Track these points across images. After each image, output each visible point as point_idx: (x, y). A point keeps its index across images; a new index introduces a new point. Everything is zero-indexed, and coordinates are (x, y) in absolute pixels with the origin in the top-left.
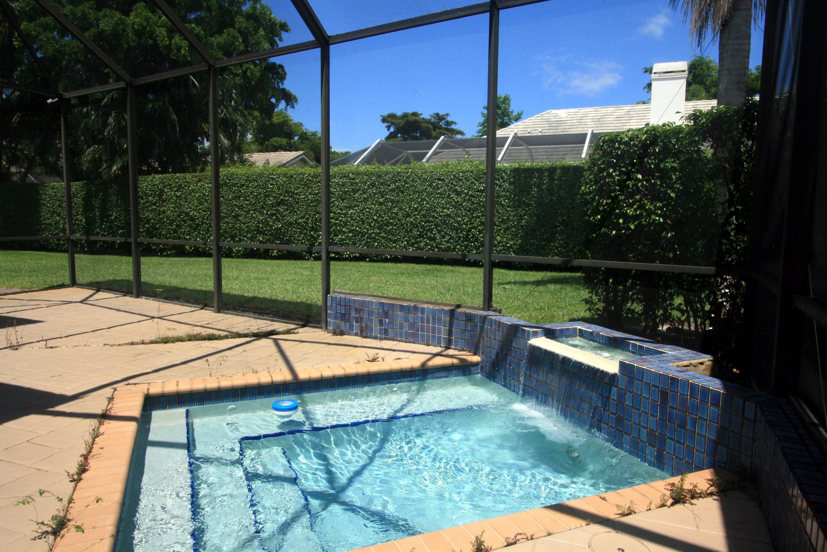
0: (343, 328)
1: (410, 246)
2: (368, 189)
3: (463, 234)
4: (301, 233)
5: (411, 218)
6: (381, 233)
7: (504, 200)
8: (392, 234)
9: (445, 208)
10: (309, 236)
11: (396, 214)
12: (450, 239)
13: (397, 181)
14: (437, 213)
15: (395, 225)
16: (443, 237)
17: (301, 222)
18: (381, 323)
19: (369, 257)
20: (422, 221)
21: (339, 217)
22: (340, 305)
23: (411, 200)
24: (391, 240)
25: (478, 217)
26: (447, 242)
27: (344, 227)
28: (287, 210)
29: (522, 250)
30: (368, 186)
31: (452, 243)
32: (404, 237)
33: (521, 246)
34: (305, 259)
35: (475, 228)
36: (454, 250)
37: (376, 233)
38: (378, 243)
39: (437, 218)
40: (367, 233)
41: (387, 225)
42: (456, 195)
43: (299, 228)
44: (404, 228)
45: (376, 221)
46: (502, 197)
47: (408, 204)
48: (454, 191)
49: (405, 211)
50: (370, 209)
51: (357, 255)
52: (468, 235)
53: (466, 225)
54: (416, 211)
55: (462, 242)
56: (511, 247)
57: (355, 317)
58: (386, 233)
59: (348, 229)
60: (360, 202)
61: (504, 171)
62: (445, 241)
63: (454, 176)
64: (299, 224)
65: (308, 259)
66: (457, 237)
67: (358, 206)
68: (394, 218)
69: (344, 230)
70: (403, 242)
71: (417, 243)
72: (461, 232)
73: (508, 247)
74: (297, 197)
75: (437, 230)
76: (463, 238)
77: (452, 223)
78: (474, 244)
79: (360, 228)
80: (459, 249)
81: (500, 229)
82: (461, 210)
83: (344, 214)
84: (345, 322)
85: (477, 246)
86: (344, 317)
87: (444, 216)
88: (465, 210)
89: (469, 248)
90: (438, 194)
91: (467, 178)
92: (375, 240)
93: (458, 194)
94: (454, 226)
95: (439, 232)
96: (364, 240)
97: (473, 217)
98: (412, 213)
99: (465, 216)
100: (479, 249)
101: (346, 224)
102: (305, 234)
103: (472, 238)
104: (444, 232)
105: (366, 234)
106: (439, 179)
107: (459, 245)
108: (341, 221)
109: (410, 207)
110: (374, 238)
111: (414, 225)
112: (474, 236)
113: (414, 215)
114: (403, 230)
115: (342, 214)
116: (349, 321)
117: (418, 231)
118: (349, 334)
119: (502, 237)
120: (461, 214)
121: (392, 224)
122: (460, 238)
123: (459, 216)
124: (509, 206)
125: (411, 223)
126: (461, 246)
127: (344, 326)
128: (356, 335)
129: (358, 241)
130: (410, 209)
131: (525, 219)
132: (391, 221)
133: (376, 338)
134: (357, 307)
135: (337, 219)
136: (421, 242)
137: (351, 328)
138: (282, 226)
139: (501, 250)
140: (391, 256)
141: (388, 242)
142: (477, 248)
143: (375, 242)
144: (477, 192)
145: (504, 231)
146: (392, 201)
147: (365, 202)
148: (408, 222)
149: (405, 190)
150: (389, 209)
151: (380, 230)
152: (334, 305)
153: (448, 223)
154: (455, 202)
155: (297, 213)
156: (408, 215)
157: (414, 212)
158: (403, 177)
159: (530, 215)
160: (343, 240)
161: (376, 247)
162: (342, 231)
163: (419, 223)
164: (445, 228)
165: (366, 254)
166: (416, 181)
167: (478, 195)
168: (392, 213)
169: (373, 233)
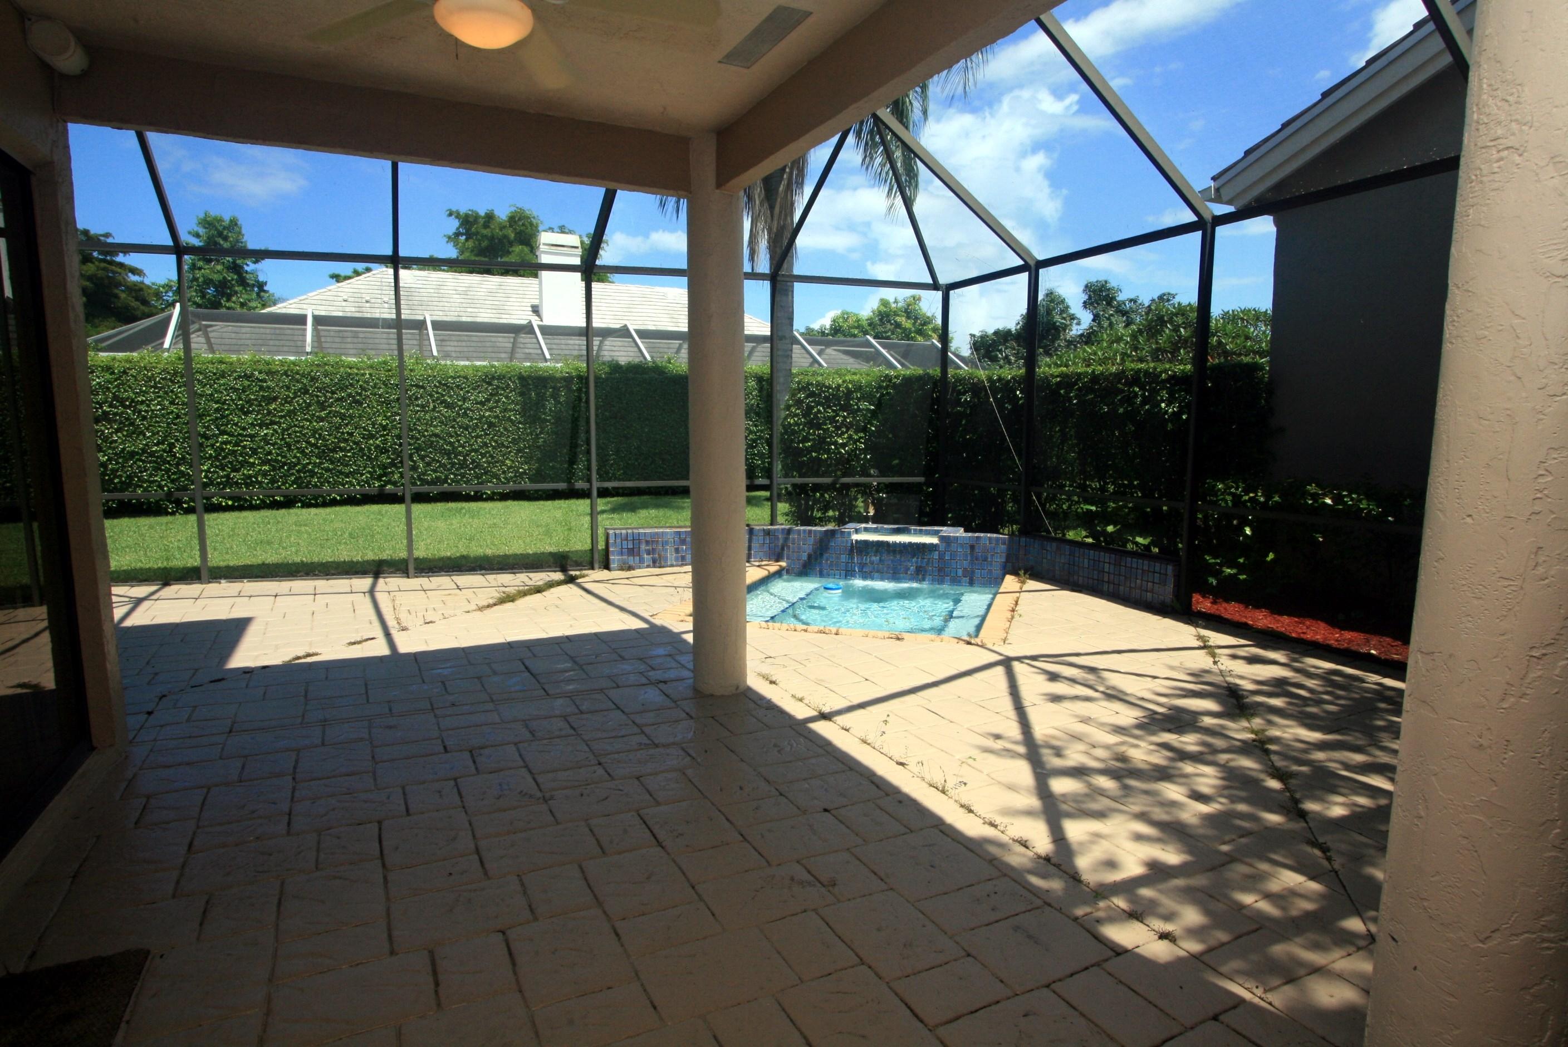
0: (631, 563)
1: (375, 479)
2: (294, 398)
3: (459, 460)
4: (157, 469)
5: (377, 439)
6: (321, 463)
7: (514, 415)
8: (342, 464)
9: (431, 426)
10: (174, 473)
11: (351, 434)
12: (439, 467)
13: (347, 387)
14: (419, 432)
15: (349, 451)
16: (429, 464)
17: (156, 451)
18: (677, 550)
19: (300, 501)
20: (395, 444)
21: (242, 441)
22: (627, 540)
23: (374, 414)
24: (341, 473)
25: (477, 437)
26: (435, 471)
27: (250, 457)
28: (117, 431)
29: (538, 476)
30: (295, 393)
31: (442, 473)
32: (365, 468)
33: (538, 472)
34: (167, 514)
35: (476, 451)
36: (445, 481)
37: (315, 463)
38: (318, 478)
39: (418, 439)
40: (299, 463)
41: (334, 451)
42: (445, 407)
43: (150, 462)
44: (364, 455)
45: (315, 445)
46: (511, 410)
47: (370, 419)
48: (441, 403)
49: (365, 430)
50: (303, 427)
51: (278, 498)
52: (465, 460)
53: (464, 447)
54: (384, 430)
55: (457, 469)
56: (524, 473)
57: (646, 550)
58: (332, 463)
59: (260, 458)
60: (281, 417)
61: (510, 379)
62: (432, 470)
63: (440, 382)
64: (152, 454)
65: (173, 514)
66: (450, 463)
67: (279, 423)
68: (346, 441)
69: (251, 460)
70: (362, 475)
71: (385, 474)
72: (455, 457)
73: (522, 473)
74: (143, 408)
75: (419, 455)
76: (459, 464)
77: (442, 446)
78: (475, 472)
79: (283, 457)
80: (452, 479)
81: (510, 452)
82: (455, 428)
83: (252, 436)
84: (634, 556)
85: (478, 474)
86: (631, 552)
87: (430, 436)
88: (460, 428)
89: (467, 478)
90: (418, 406)
91: (459, 386)
92: (313, 474)
93: (449, 406)
94: (445, 449)
95: (422, 458)
96: (293, 474)
97: (473, 437)
98: (377, 433)
99: (460, 435)
100: (481, 478)
101: (254, 452)
102: (168, 471)
103: (471, 463)
104: (430, 457)
105: (296, 465)
106: (417, 386)
107: (452, 474)
108: (244, 447)
109: (374, 424)
110: (310, 471)
111: (383, 450)
112: (473, 461)
113: (381, 436)
114: (362, 457)
115: (246, 436)
116: (639, 555)
117: (389, 457)
118: (640, 568)
119: (513, 461)
120: (456, 433)
121: (342, 450)
122: (453, 464)
123: (452, 436)
124: (520, 423)
125: (377, 447)
126: (456, 475)
127: (631, 560)
128: (648, 566)
129: (281, 477)
130: (373, 427)
131: (542, 438)
132: (342, 445)
133: (672, 566)
134: (649, 539)
135: (237, 444)
136: (393, 473)
137: (641, 561)
138: (110, 459)
139: (511, 478)
140: (341, 496)
141: (336, 476)
142: (477, 477)
143: (312, 477)
144: (476, 404)
145: (515, 454)
146: (343, 417)
147: (290, 417)
148: (372, 445)
149: (364, 399)
150: (337, 428)
151: (320, 458)
152: (619, 541)
153: (436, 446)
154: (446, 417)
155: (144, 435)
156: (372, 436)
157: (380, 431)
158: (358, 381)
159: (548, 433)
160: (250, 477)
161: (316, 486)
162: (248, 462)
163: (391, 447)
164: (431, 452)
165: (295, 497)
166: (380, 388)
167: (478, 408)
168: (343, 433)
169: (310, 463)
